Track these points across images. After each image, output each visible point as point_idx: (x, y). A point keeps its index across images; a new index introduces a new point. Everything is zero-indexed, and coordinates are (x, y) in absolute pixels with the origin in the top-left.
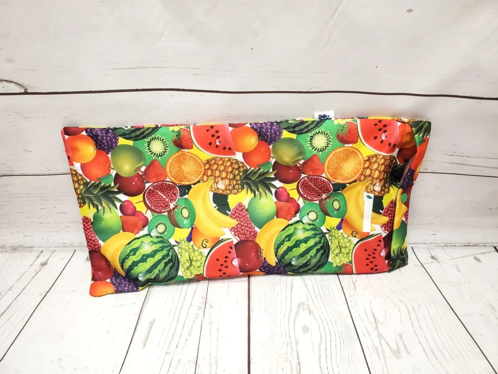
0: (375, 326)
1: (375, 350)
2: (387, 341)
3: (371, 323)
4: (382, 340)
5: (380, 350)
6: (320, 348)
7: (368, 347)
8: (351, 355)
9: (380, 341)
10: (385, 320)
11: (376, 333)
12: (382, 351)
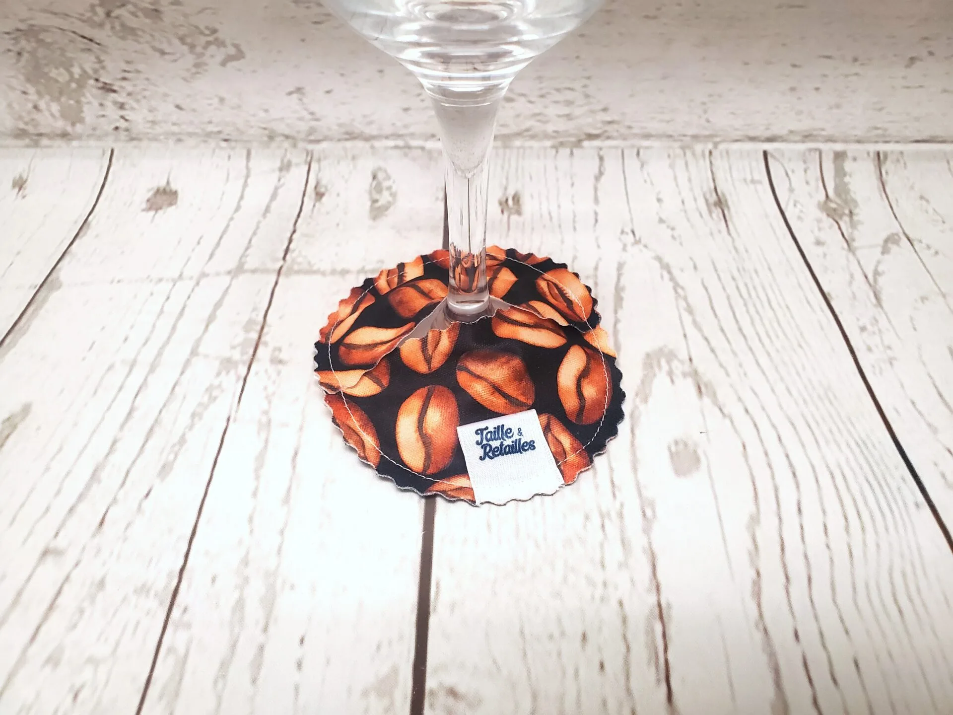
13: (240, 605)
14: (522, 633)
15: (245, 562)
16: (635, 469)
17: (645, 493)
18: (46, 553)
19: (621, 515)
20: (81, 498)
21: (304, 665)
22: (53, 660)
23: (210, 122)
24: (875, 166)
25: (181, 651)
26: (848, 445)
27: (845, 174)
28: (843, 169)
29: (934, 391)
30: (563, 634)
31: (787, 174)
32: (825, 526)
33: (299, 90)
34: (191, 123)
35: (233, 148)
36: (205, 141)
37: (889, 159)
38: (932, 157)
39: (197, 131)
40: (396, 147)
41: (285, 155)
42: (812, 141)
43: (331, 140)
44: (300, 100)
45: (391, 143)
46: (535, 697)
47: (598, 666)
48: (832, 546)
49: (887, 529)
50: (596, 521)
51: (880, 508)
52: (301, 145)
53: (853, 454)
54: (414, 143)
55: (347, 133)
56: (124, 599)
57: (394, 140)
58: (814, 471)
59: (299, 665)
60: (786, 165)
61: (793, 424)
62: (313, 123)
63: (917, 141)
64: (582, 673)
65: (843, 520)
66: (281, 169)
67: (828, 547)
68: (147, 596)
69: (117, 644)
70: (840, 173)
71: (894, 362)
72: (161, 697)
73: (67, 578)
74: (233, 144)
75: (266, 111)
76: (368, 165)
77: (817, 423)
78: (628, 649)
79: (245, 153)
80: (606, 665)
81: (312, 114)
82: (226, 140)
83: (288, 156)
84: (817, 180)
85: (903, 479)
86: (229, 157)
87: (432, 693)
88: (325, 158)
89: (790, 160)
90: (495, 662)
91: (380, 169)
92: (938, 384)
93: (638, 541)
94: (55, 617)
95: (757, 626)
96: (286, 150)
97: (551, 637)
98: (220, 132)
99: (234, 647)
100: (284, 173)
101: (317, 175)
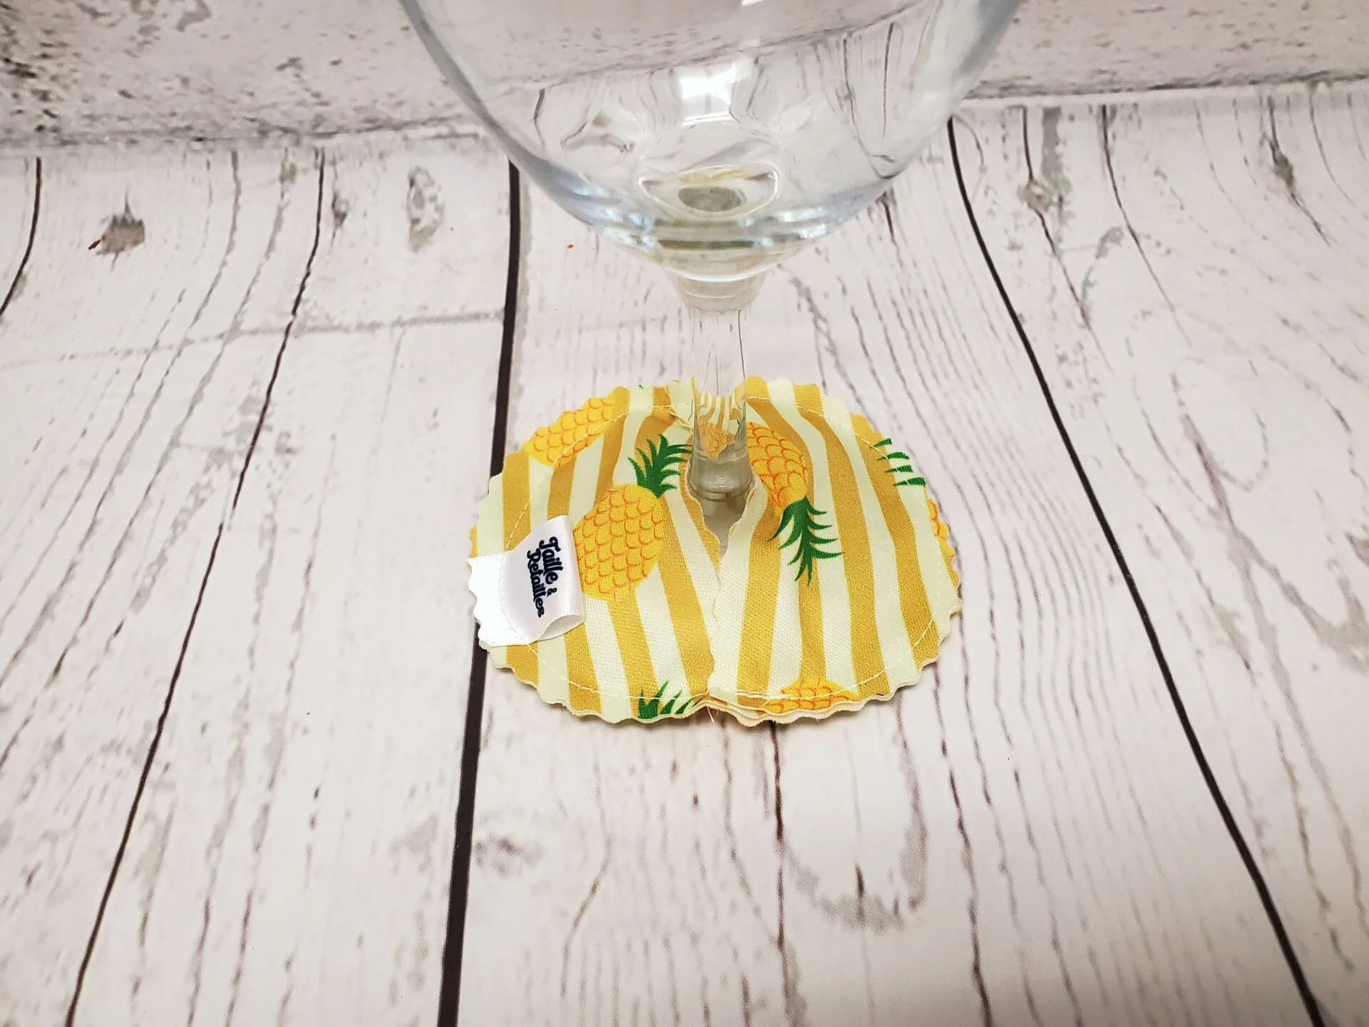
0: (1211, 501)
1: (1221, 633)
2: (1287, 576)
3: (1187, 483)
4: (1258, 573)
5: (1247, 627)
7: (1180, 617)
8: (1086, 669)
9: (1247, 573)
10: (1265, 464)
11: (1221, 540)
12: (1261, 637)
13: (238, 759)
14: (596, 768)
15: (245, 705)
20: (28, 639)
21: (318, 821)
23: (173, 114)
24: (1099, 128)
25: (163, 817)
26: (1030, 509)
27: (1057, 143)
28: (1055, 134)
29: (1148, 433)
30: (647, 766)
31: (978, 146)
32: (992, 614)
33: (293, 62)
34: (146, 116)
35: (211, 151)
36: (171, 142)
37: (1119, 115)
38: (1176, 109)
39: (157, 127)
40: (439, 137)
41: (286, 157)
42: (1012, 95)
43: (347, 131)
44: (297, 76)
45: (431, 131)
46: (609, 843)
47: (691, 801)
48: (998, 636)
49: (1070, 612)
51: (1064, 586)
52: (306, 140)
53: (1035, 518)
54: (462, 129)
55: (369, 121)
56: (89, 759)
57: (436, 126)
58: (983, 544)
59: (313, 823)
60: (977, 131)
61: (959, 487)
62: (320, 109)
63: (1158, 88)
64: (671, 808)
65: (1015, 603)
66: (282, 179)
67: (994, 638)
68: (117, 753)
69: (80, 814)
70: (1051, 139)
71: (1100, 399)
72: (137, 872)
73: (15, 739)
74: (211, 145)
75: (251, 94)
76: (401, 164)
77: (992, 484)
78: (730, 779)
79: (229, 157)
80: (700, 799)
81: (317, 95)
82: (200, 140)
83: (291, 159)
84: (1019, 153)
85: (1098, 548)
86: (208, 164)
87: (480, 846)
88: (342, 158)
89: (983, 124)
90: (561, 806)
91: (418, 169)
92: (1153, 424)
95: (894, 740)
96: (286, 150)
97: (632, 771)
98: (189, 128)
99: (231, 808)
100: (287, 184)
101: (334, 184)
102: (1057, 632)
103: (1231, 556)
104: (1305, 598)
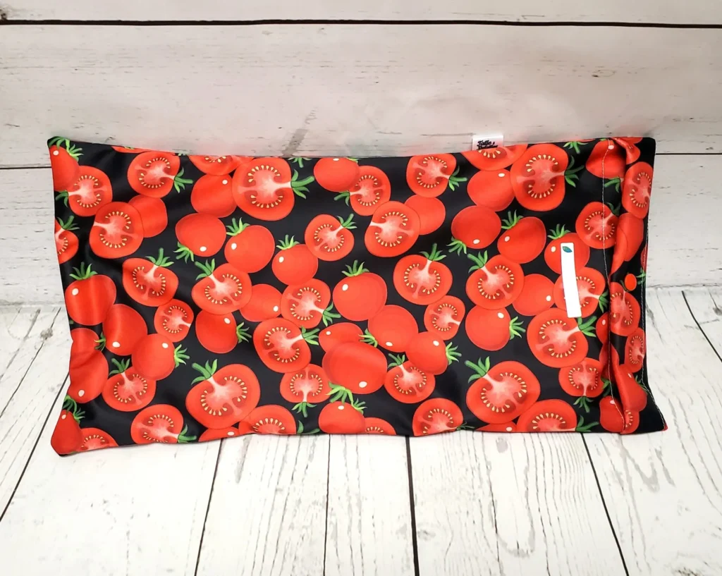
1: (616, 479)
2: (636, 461)
4: (629, 462)
5: (624, 477)
6: (527, 477)
7: (605, 473)
8: (578, 488)
9: (625, 461)
11: (619, 450)
12: (627, 480)
13: (350, 506)
14: (447, 512)
15: (348, 491)
16: (484, 451)
17: (488, 460)
18: (276, 490)
19: (479, 469)
20: (281, 469)
22: (292, 527)
30: (460, 512)
32: (553, 471)
46: (452, 533)
47: (473, 522)
49: (574, 472)
50: (470, 470)
51: (573, 463)
56: (309, 506)
59: (374, 525)
64: (467, 524)
65: (559, 468)
67: (553, 478)
68: (317, 505)
69: (312, 522)
72: (331, 538)
73: (287, 500)
78: (482, 516)
80: (475, 522)
85: (583, 451)
87: (419, 532)
90: (438, 522)
93: (485, 478)
94: (287, 513)
95: (526, 507)
97: (456, 513)
99: (351, 521)
102: (570, 478)
103: (621, 455)
104: (641, 469)
